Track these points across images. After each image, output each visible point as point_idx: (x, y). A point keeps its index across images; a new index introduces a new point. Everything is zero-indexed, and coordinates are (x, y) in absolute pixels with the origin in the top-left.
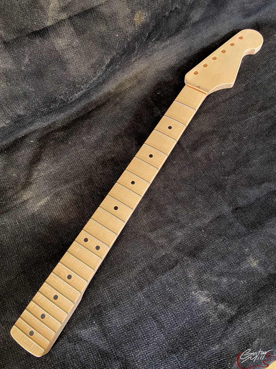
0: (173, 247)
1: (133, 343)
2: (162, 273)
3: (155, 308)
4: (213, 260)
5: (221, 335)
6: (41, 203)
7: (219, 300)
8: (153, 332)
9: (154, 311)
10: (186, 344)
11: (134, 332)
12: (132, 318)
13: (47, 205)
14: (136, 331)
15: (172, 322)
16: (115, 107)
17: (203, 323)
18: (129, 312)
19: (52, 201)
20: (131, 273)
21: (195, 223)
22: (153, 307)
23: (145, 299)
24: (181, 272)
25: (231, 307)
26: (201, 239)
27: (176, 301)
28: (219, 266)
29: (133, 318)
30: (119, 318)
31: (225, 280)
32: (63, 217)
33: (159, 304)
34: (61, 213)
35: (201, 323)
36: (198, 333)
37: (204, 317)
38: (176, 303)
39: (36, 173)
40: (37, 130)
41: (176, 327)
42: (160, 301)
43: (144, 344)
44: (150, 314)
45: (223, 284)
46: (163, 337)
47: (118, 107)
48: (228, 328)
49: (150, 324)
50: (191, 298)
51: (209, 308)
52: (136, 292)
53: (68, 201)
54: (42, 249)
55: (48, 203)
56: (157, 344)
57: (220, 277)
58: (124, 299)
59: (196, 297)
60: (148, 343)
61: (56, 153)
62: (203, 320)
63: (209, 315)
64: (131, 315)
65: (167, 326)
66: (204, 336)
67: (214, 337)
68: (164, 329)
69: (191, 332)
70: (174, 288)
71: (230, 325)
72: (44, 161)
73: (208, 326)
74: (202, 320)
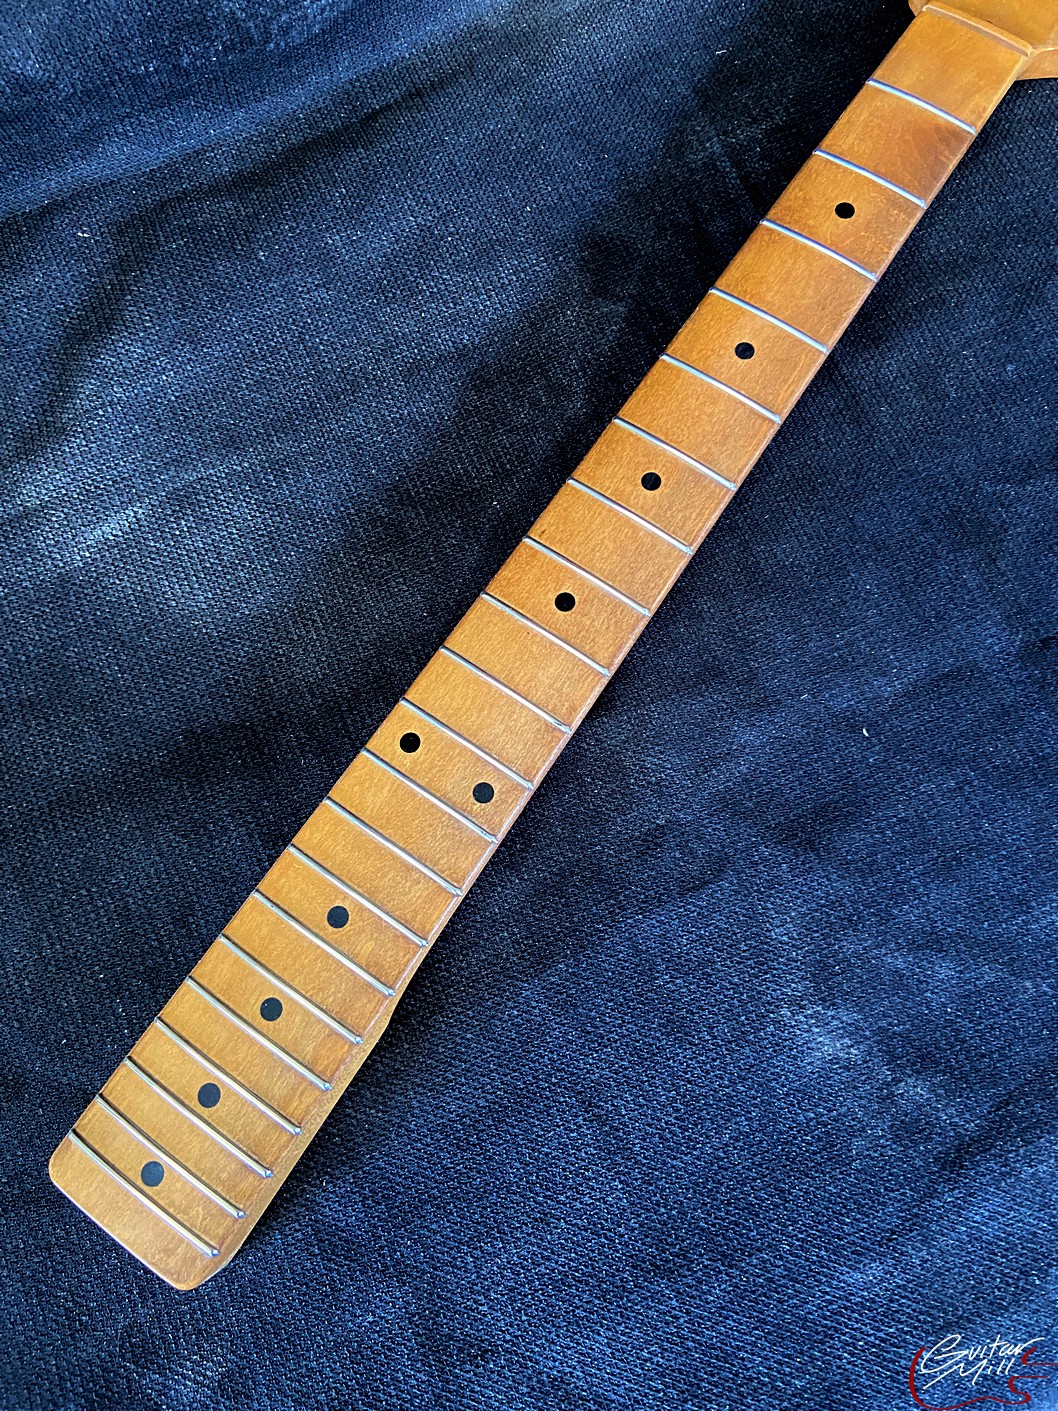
0: (709, 794)
1: (478, 1206)
2: (643, 902)
3: (593, 1058)
4: (899, 874)
5: (898, 1218)
6: (104, 528)
7: (908, 1060)
8: (571, 1164)
9: (588, 1072)
10: (724, 1239)
11: (485, 1158)
12: (483, 1092)
13: (134, 544)
14: (494, 1154)
15: (670, 1132)
16: (501, 99)
17: (815, 1153)
18: (473, 1065)
19: (156, 526)
20: (500, 889)
21: (831, 696)
22: (587, 1056)
23: (553, 1015)
24: (736, 913)
25: (960, 1096)
26: (849, 772)
27: (699, 1039)
28: (926, 904)
29: (489, 1097)
30: (421, 1090)
31: (945, 971)
32: (204, 606)
33: (615, 1042)
34: (196, 586)
35: (807, 1151)
36: (790, 1194)
37: (826, 1126)
38: (696, 1045)
39: (90, 386)
40: (112, 182)
41: (686, 1155)
42: (621, 1028)
43: (529, 1217)
44: (569, 1082)
45: (937, 987)
46: (618, 1198)
47: (513, 100)
48: (936, 1190)
49: (566, 1129)
50: (772, 1035)
51: (855, 1088)
52: (511, 978)
53: (234, 534)
54: (90, 744)
55: (139, 533)
56: (589, 1223)
57: (924, 954)
58: (454, 1004)
59: (798, 1032)
60: (545, 1215)
61: (191, 296)
62: (820, 1139)
63: (853, 1123)
64: (482, 1079)
65: (642, 1148)
66: (817, 1214)
67: (865, 1226)
68: (629, 1159)
69: (752, 1188)
70: (694, 978)
71: (949, 1180)
72: (130, 333)
73: (841, 1173)
74: (813, 1137)
